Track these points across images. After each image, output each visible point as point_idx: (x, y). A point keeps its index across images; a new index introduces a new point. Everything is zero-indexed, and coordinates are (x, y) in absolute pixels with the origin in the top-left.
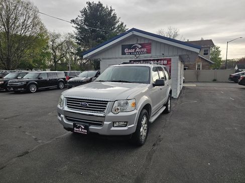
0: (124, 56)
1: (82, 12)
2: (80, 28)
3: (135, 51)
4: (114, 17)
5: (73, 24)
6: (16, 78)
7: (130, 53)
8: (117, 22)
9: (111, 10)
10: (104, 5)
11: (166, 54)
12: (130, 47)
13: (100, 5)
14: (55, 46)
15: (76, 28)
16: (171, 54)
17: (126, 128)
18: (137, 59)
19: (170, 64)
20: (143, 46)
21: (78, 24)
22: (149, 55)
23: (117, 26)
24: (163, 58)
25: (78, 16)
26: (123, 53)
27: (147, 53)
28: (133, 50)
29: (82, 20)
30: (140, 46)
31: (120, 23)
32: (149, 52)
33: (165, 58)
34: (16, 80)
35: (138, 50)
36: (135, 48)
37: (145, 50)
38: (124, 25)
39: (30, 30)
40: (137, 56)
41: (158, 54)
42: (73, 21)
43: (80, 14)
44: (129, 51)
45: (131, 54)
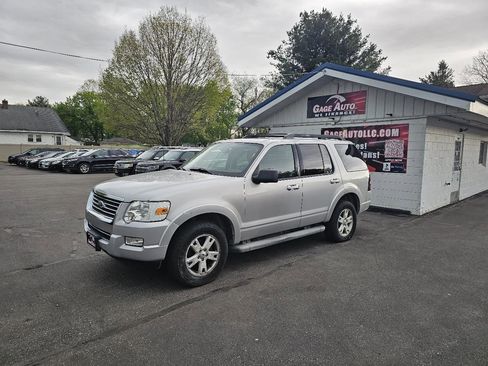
0: (312, 120)
1: (290, 34)
2: (284, 66)
3: (333, 108)
4: (356, 35)
5: (272, 59)
6: (152, 159)
7: (324, 114)
8: (361, 46)
9: (350, 23)
10: (335, 15)
11: (398, 113)
12: (322, 101)
13: (326, 15)
14: (246, 102)
15: (279, 65)
16: (408, 113)
17: (140, 249)
18: (337, 126)
19: (407, 136)
20: (349, 98)
21: (280, 58)
22: (362, 117)
23: (360, 53)
24: (390, 123)
25: (282, 42)
26: (311, 115)
27: (357, 112)
28: (329, 109)
29: (289, 49)
30: (343, 99)
31: (368, 46)
32: (360, 110)
33: (394, 123)
34: (153, 162)
35: (337, 107)
36: (332, 102)
37: (352, 106)
38: (377, 50)
39: (202, 76)
40: (337, 119)
41: (380, 115)
42: (272, 53)
43: (287, 38)
44: (322, 110)
45: (324, 116)
